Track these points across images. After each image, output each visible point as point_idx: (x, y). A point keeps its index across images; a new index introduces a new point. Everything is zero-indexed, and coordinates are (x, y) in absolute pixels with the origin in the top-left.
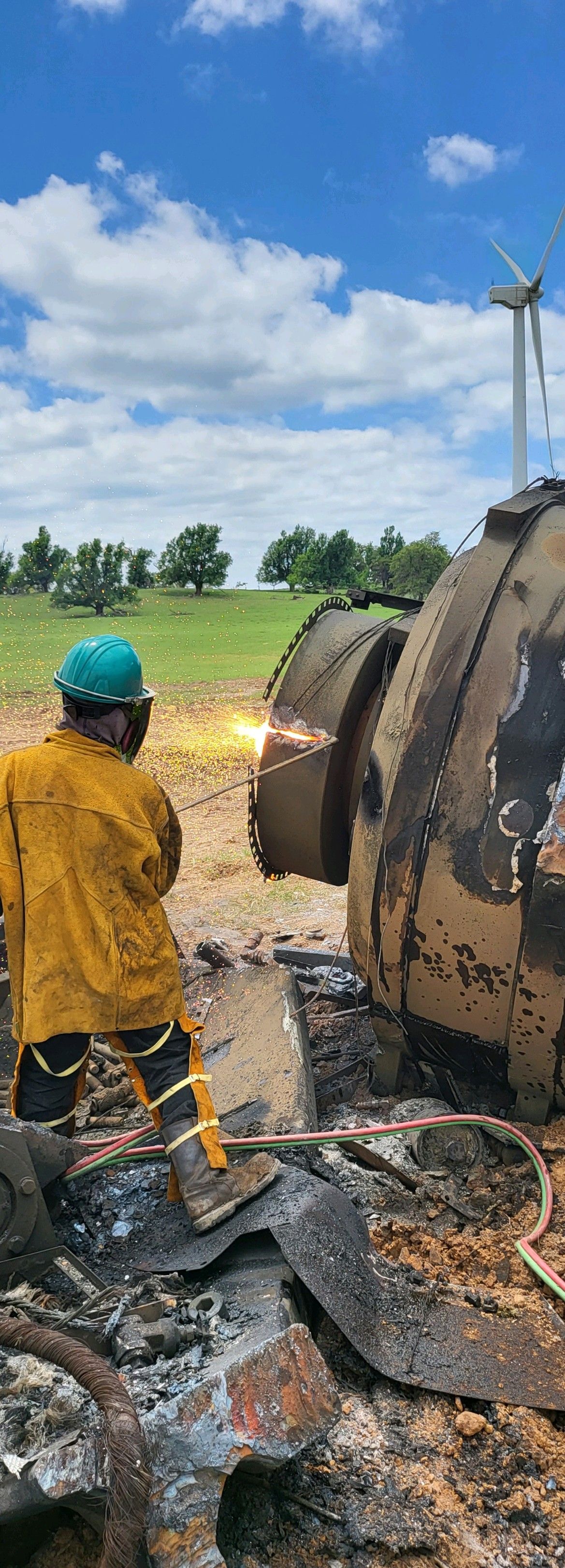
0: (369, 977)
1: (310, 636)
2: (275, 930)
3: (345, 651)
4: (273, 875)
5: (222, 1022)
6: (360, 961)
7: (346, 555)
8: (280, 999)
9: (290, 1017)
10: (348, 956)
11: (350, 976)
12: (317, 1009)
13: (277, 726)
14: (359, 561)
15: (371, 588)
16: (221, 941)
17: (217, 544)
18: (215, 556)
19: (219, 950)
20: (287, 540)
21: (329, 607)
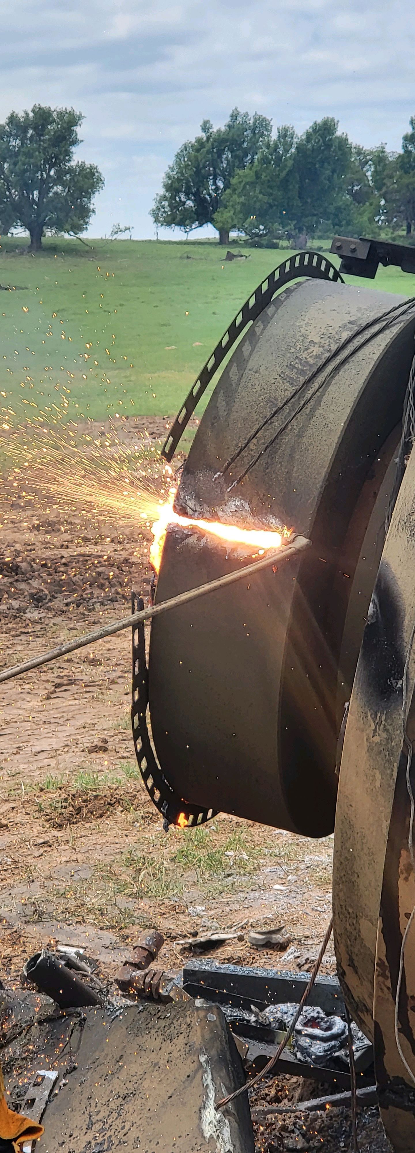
0: (376, 1024)
1: (258, 330)
2: (188, 928)
3: (328, 361)
4: (182, 815)
5: (79, 1120)
6: (359, 991)
7: (334, 171)
8: (196, 1071)
9: (216, 1109)
10: (334, 981)
11: (339, 1024)
12: (273, 1092)
13: (190, 512)
14: (359, 181)
15: (384, 237)
16: (78, 954)
17: (73, 149)
18: (70, 171)
19: (72, 972)
20: (215, 140)
21: (295, 273)
